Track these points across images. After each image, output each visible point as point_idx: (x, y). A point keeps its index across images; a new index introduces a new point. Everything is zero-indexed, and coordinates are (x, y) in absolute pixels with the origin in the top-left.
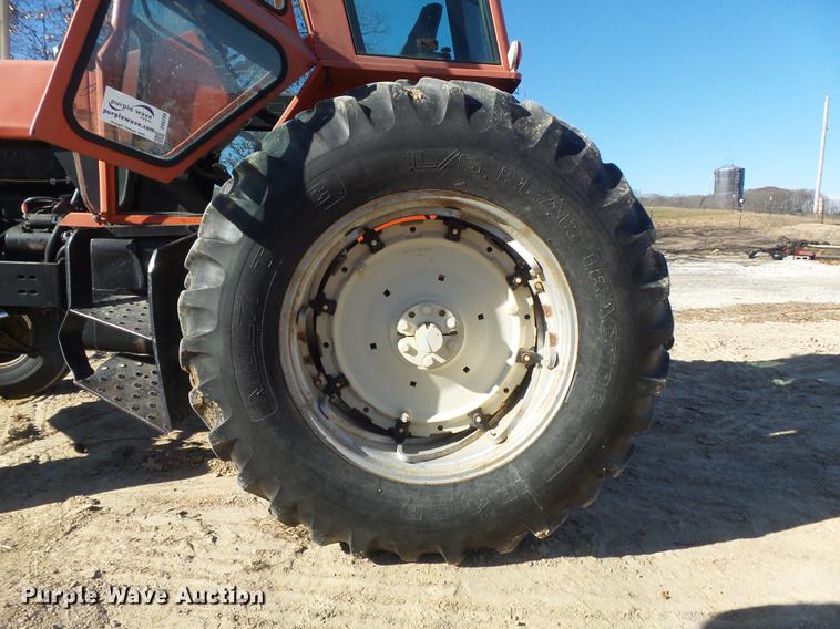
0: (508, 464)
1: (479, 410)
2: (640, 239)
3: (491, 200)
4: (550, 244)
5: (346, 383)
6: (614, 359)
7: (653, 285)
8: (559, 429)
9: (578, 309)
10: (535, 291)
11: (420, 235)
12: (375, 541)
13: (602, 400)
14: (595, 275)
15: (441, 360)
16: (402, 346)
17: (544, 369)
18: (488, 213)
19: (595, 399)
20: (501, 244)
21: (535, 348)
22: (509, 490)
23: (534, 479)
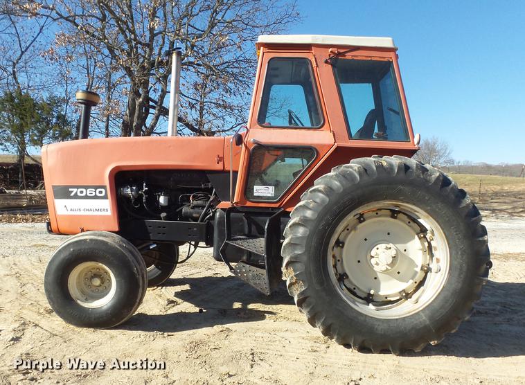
0: (419, 312)
1: (404, 291)
2: (475, 220)
3: (414, 204)
4: (437, 222)
5: (347, 277)
6: (465, 269)
7: (481, 239)
8: (441, 297)
9: (449, 248)
10: (429, 240)
11: (380, 216)
12: (363, 341)
13: (460, 285)
14: (457, 234)
15: (389, 268)
16: (373, 261)
17: (433, 273)
18: (410, 208)
19: (457, 285)
20: (415, 220)
21: (429, 265)
22: (420, 322)
23: (431, 318)
